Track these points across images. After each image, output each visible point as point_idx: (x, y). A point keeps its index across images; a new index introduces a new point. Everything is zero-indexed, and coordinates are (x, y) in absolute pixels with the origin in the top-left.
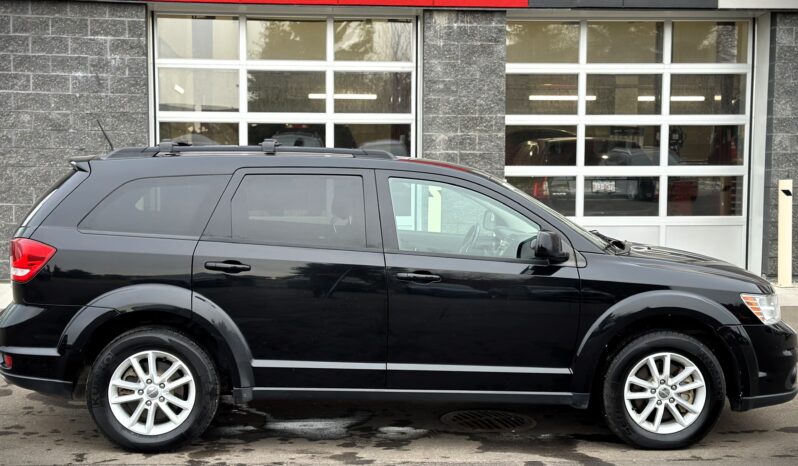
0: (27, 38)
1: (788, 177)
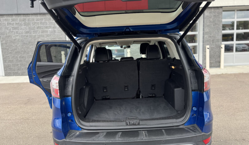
0: (39, 22)
1: (208, 45)
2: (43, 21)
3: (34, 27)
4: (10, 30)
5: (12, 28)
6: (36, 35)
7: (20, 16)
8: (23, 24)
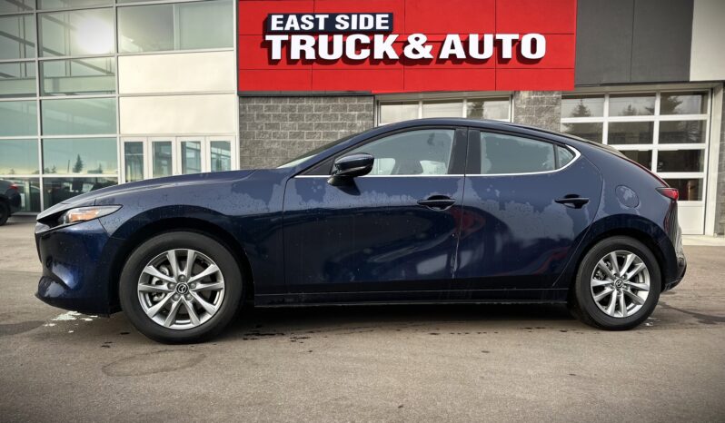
2: (330, 112)
3: (311, 124)
4: (262, 128)
5: (266, 124)
6: (311, 143)
7: (284, 99)
8: (288, 116)
